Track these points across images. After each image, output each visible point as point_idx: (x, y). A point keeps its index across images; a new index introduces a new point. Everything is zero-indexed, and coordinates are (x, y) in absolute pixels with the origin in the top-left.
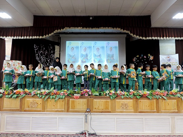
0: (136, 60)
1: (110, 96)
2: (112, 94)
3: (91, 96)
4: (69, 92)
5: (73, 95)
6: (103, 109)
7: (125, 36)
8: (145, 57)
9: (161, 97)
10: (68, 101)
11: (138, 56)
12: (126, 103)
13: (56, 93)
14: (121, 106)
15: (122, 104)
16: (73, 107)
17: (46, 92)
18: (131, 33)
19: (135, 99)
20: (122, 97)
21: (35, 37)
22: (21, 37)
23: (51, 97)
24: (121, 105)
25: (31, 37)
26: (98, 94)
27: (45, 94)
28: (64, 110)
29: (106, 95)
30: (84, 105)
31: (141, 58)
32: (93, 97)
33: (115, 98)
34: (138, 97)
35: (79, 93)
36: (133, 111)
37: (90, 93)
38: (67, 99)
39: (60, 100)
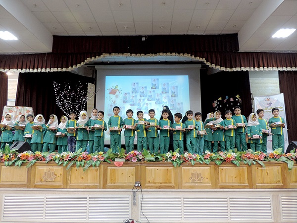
0: (218, 105)
1: (173, 160)
2: (176, 158)
3: (142, 162)
4: (106, 156)
5: (114, 160)
6: (161, 183)
7: (200, 66)
8: (232, 100)
9: (254, 163)
10: (106, 170)
11: (220, 99)
12: (198, 172)
13: (86, 156)
14: (191, 178)
15: (192, 174)
16: (114, 180)
17: (70, 156)
18: (207, 61)
19: (213, 166)
20: (193, 162)
21: (55, 70)
22: (34, 69)
23: (78, 163)
24: (190, 176)
25: (48, 70)
26: (153, 159)
27: (67, 160)
28: (98, 185)
29: (166, 160)
30: (131, 176)
31: (225, 101)
32: (144, 163)
33: (181, 164)
34: (218, 162)
35: (123, 158)
36: (211, 185)
37: (140, 157)
38: (104, 167)
39: (91, 168)
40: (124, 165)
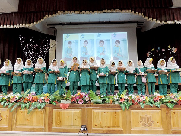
0: (151, 55)
1: (121, 103)
2: (124, 100)
3: (89, 104)
4: (52, 98)
5: (60, 102)
6: (108, 127)
7: (136, 25)
8: (163, 50)
10: (51, 112)
11: (153, 50)
12: (149, 116)
13: (32, 98)
14: (141, 122)
15: (142, 118)
16: (59, 123)
17: (16, 98)
18: (145, 16)
19: (165, 109)
20: (142, 105)
21: (21, 26)
22: (4, 25)
23: (23, 105)
24: (140, 120)
26: (100, 100)
27: (13, 101)
28: (43, 127)
29: (114, 102)
30: (77, 119)
31: (157, 52)
32: (91, 106)
33: (130, 107)
34: (170, 105)
35: (68, 100)
36: (162, 129)
37: (87, 99)
38: (49, 109)
39: (36, 110)
40: (70, 108)
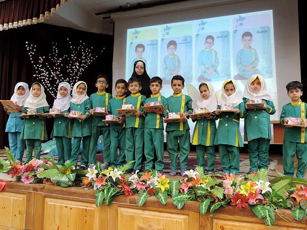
2: (104, 183)
19: (197, 215)
20: (143, 198)
25: (15, 24)
30: (18, 215)
34: (205, 205)
40: (7, 189)
